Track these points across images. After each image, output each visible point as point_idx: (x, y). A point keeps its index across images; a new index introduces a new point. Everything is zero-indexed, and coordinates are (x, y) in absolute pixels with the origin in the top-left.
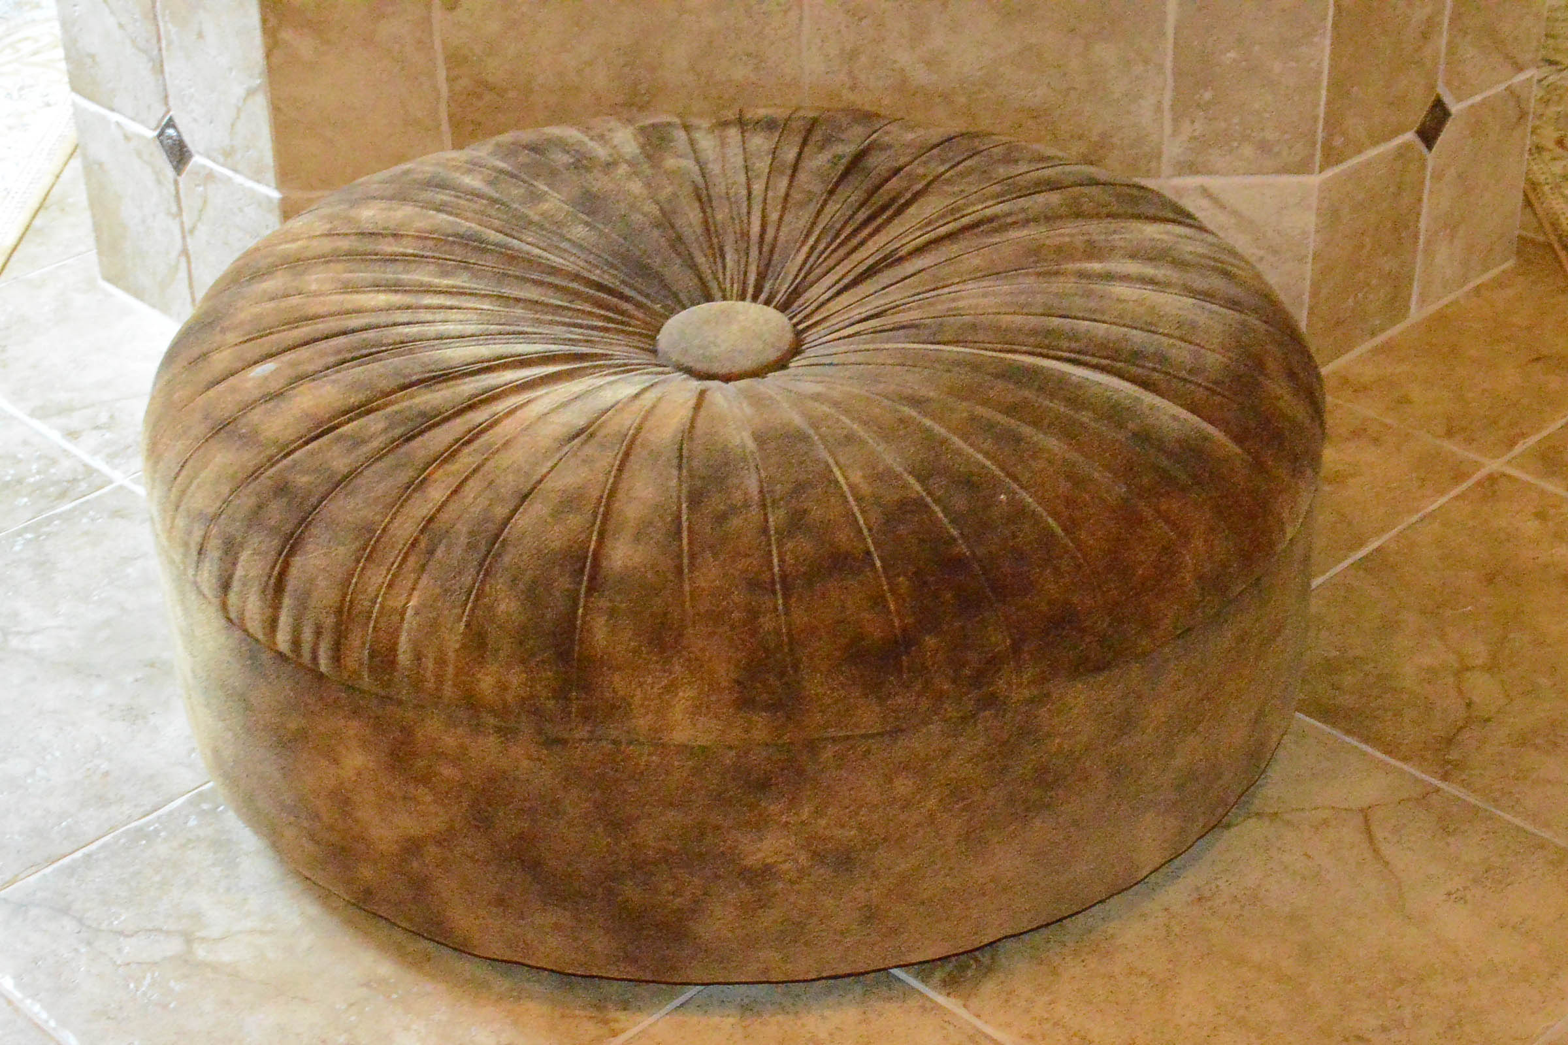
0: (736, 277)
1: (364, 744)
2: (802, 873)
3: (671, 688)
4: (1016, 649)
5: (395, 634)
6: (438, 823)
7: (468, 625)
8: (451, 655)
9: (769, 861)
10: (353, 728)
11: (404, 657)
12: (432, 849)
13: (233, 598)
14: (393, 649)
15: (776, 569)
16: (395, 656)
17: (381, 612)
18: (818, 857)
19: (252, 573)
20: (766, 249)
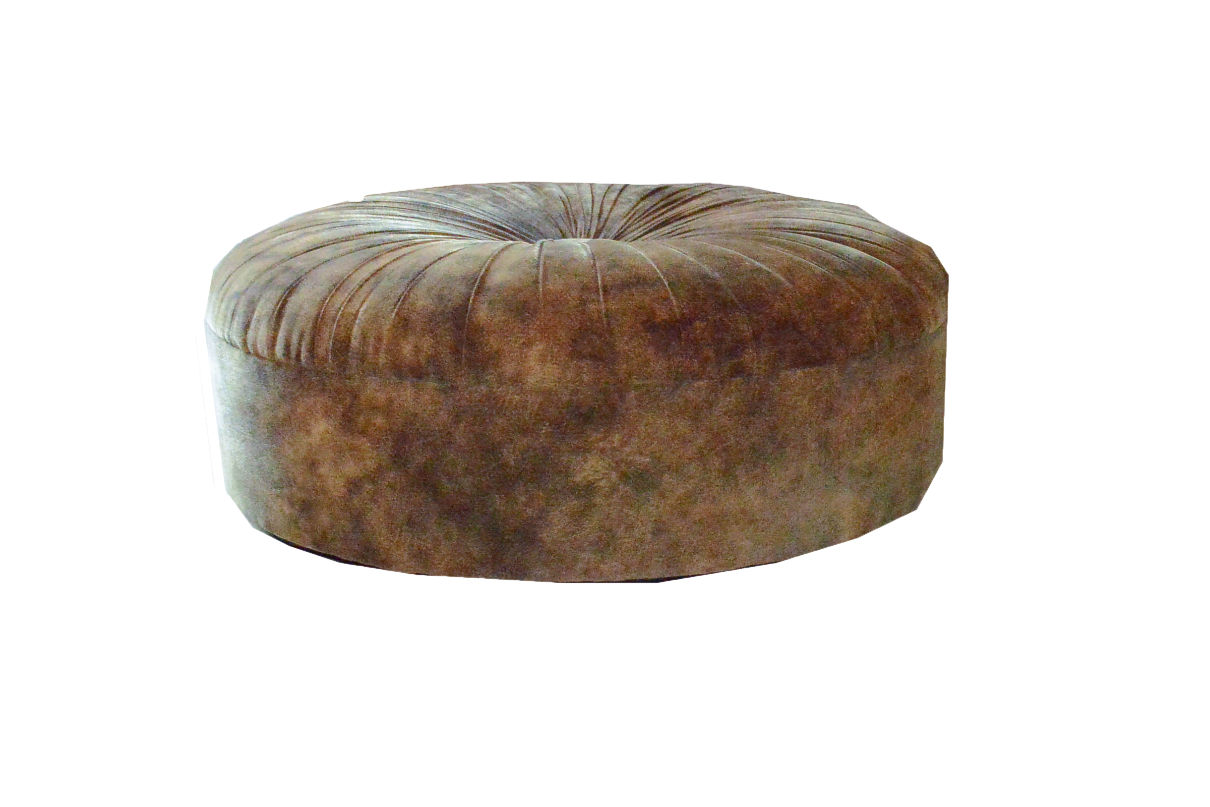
0: (583, 232)
1: (327, 414)
2: (614, 489)
3: (528, 344)
4: (756, 336)
5: (349, 329)
6: (371, 464)
7: (397, 314)
8: (385, 333)
9: (590, 478)
10: (319, 401)
11: (354, 343)
12: (368, 487)
13: (251, 333)
14: (348, 338)
15: (600, 282)
16: (349, 342)
17: (342, 315)
18: (624, 476)
19: (263, 313)
20: (602, 220)
